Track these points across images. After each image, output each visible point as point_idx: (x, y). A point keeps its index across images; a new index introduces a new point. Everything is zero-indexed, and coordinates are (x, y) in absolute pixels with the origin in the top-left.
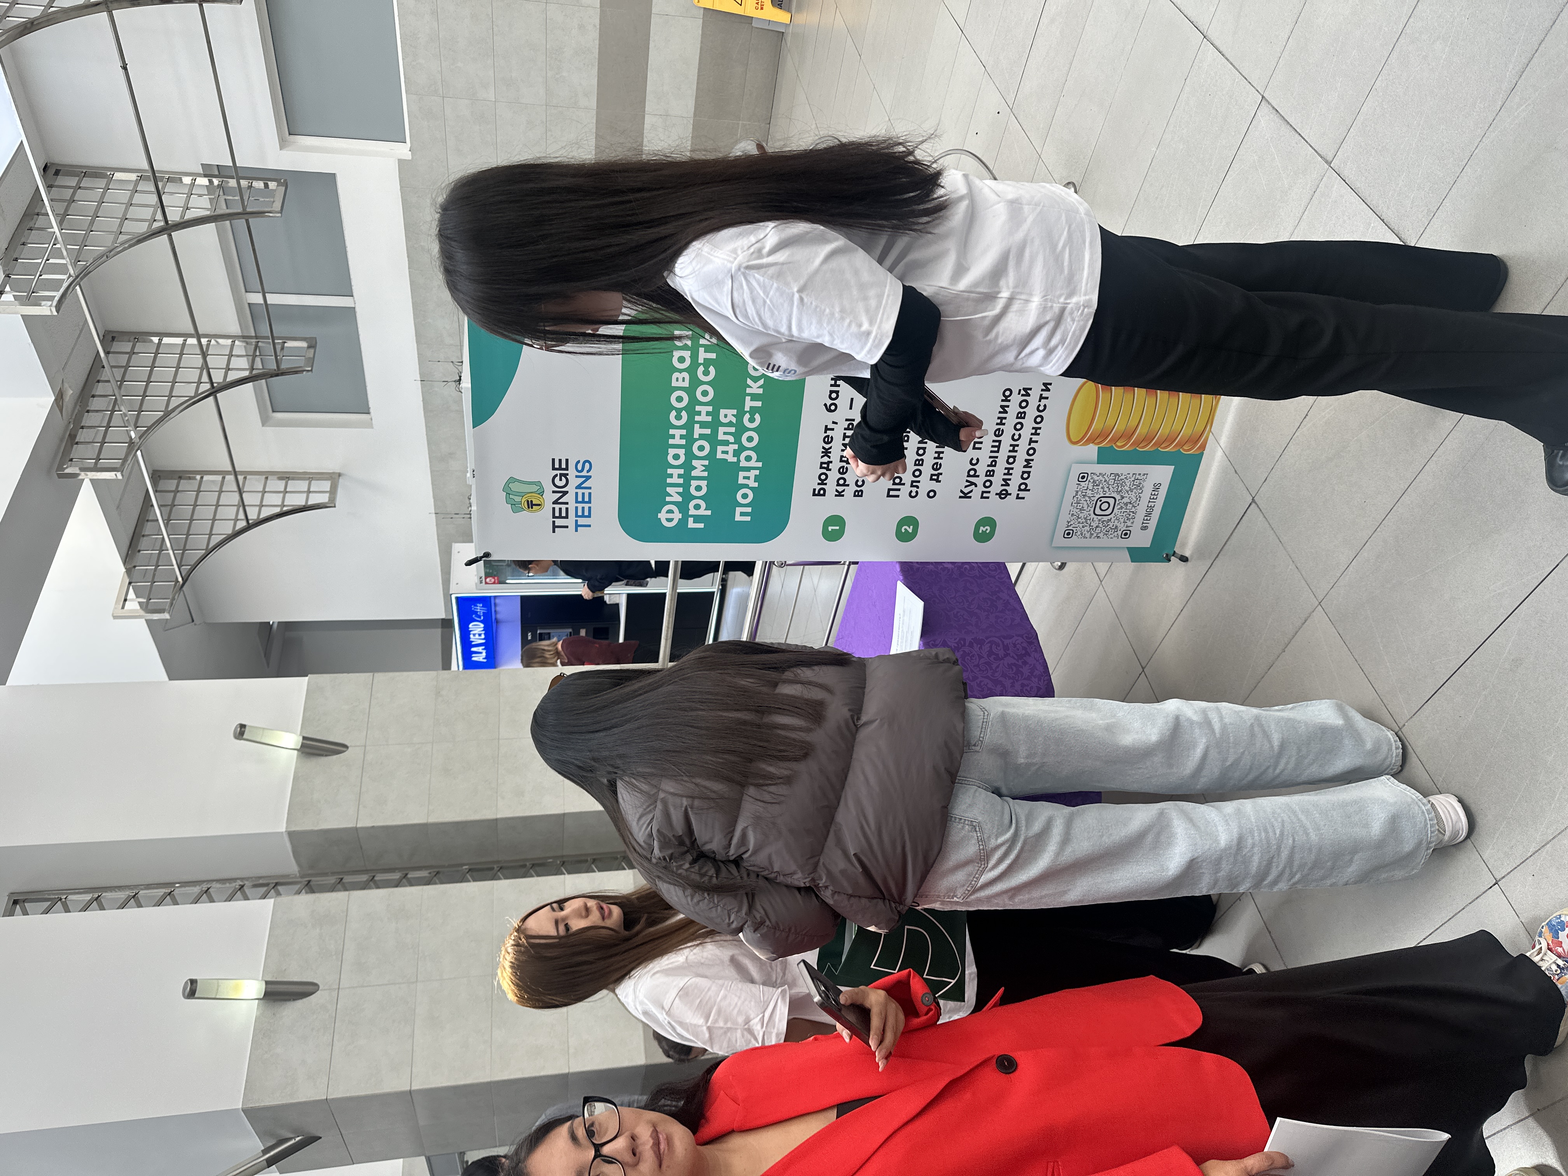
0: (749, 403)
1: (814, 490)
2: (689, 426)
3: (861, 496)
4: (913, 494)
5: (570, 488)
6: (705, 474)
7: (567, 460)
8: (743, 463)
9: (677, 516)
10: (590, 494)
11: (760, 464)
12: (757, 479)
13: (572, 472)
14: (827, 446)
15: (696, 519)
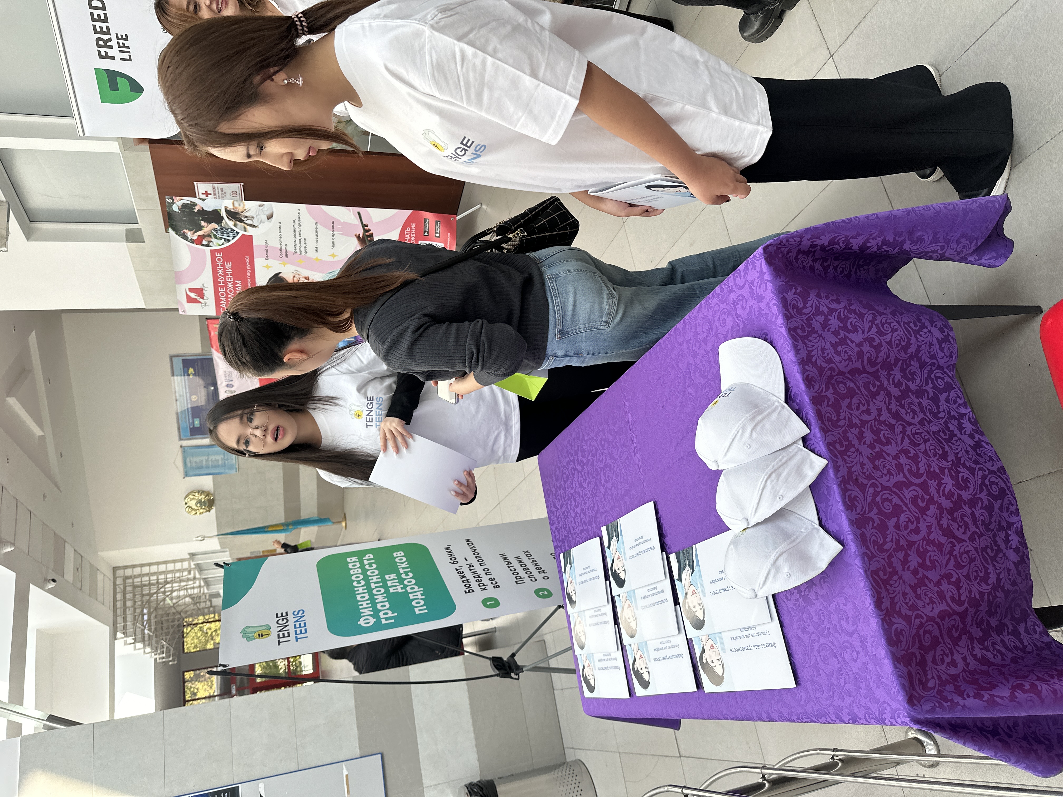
0: (402, 571)
1: (465, 592)
2: (368, 585)
3: (499, 587)
4: (533, 579)
5: (291, 623)
6: (386, 599)
7: (287, 613)
8: (409, 591)
9: (372, 621)
10: (305, 624)
11: (422, 589)
12: (422, 595)
13: (290, 617)
14: (462, 575)
15: (387, 619)
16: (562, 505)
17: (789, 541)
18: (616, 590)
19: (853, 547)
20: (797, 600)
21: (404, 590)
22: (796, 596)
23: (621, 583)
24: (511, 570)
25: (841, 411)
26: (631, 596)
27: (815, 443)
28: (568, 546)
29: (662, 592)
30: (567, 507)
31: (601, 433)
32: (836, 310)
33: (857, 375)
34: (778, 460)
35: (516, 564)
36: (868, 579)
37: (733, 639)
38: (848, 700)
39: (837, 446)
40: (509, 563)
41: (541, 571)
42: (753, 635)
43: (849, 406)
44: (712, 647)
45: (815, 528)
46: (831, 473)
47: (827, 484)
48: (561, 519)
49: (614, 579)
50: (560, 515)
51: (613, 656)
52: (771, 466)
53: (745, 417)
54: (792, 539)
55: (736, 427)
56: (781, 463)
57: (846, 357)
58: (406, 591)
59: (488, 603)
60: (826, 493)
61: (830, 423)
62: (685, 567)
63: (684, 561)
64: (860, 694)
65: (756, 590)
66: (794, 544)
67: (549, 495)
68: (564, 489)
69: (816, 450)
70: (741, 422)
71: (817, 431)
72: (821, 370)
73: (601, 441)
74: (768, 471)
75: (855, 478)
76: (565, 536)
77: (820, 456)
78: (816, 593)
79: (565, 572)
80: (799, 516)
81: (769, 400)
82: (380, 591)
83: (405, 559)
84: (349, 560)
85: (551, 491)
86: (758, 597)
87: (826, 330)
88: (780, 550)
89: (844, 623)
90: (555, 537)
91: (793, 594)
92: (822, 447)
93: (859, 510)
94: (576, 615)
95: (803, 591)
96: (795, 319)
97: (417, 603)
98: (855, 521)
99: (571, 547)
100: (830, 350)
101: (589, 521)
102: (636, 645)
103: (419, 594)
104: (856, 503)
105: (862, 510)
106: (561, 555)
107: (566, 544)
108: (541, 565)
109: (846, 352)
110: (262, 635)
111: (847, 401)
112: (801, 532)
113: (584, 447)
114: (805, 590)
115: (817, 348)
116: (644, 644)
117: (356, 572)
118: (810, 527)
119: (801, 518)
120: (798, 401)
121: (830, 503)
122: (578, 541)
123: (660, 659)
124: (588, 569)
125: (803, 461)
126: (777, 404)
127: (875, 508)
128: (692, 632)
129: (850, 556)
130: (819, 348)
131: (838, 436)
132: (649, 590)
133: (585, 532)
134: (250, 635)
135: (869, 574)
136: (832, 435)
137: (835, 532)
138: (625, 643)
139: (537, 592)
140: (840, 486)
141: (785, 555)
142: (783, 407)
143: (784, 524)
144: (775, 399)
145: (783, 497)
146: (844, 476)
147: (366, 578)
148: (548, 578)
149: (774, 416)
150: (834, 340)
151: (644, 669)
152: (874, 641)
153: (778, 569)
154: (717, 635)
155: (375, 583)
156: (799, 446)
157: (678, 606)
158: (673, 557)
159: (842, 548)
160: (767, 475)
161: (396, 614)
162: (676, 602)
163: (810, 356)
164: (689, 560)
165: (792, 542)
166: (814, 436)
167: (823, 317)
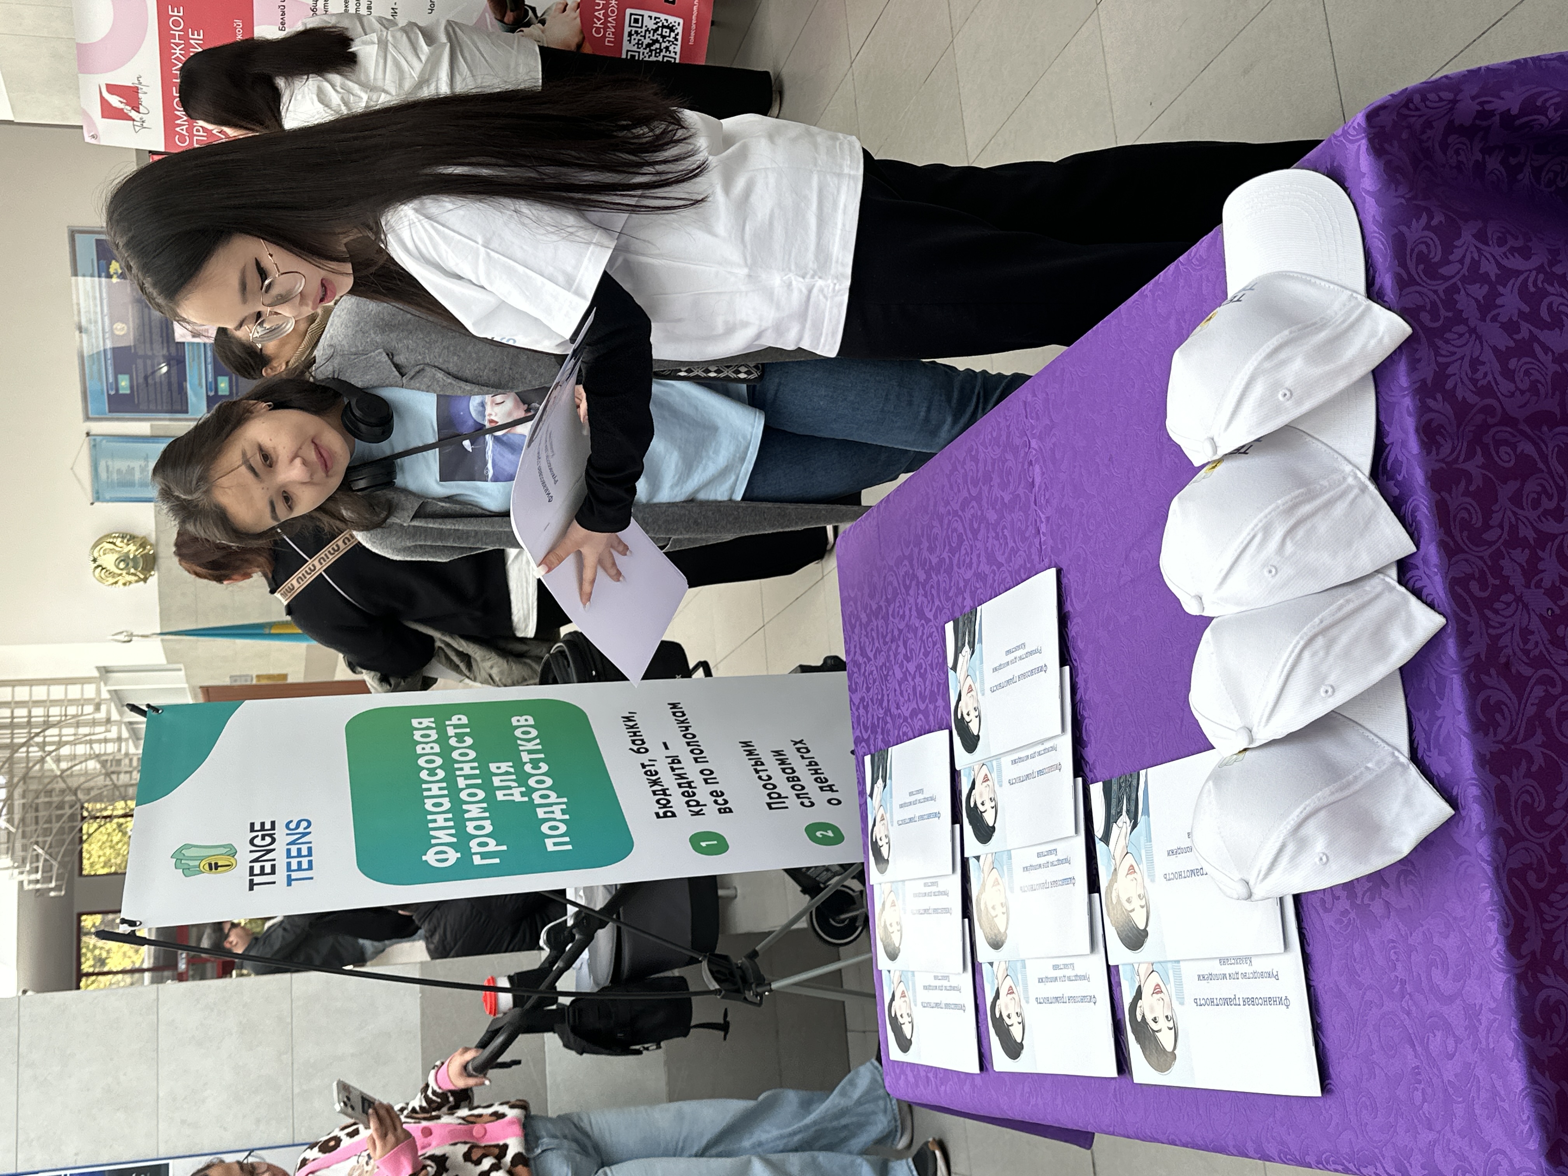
0: (525, 757)
1: (657, 815)
2: (450, 779)
3: (731, 811)
4: (807, 802)
5: (280, 846)
6: (487, 814)
7: (273, 823)
8: (538, 801)
9: (453, 856)
10: (310, 849)
11: (565, 800)
12: (563, 812)
13: (280, 833)
14: (654, 778)
15: (484, 856)
16: (879, 651)
17: (1336, 785)
18: (972, 846)
19: (1476, 814)
20: (1345, 913)
21: (526, 799)
22: (1343, 904)
23: (985, 833)
24: (760, 778)
25: (1495, 508)
26: (1000, 862)
27: (1424, 576)
28: (883, 740)
29: (1067, 861)
30: (888, 656)
31: (974, 503)
32: (1518, 273)
33: (1545, 429)
34: (1335, 606)
35: (772, 767)
36: (1501, 887)
37: (1201, 977)
38: (1425, 1137)
39: (1474, 586)
40: (758, 762)
41: (825, 785)
42: (1245, 976)
43: (1516, 499)
44: (1157, 990)
45: (1398, 763)
46: (1451, 646)
47: (1439, 670)
48: (874, 682)
49: (971, 823)
50: (872, 672)
51: (954, 982)
52: (1317, 620)
53: (1273, 506)
54: (1344, 781)
55: (1252, 525)
56: (1340, 614)
57: (1525, 386)
58: (531, 800)
59: (703, 844)
60: (1434, 690)
61: (1465, 534)
62: (1119, 814)
63: (1120, 801)
64: (1451, 1126)
65: (1251, 883)
66: (1346, 793)
67: (853, 627)
68: (886, 618)
69: (1425, 592)
70: (1262, 515)
71: (1432, 551)
72: (1462, 410)
73: (971, 521)
74: (1308, 630)
75: (1503, 660)
76: (878, 718)
77: (1431, 606)
78: (1387, 905)
79: (871, 795)
80: (1368, 734)
81: (1335, 470)
82: (475, 795)
83: (534, 733)
84: (415, 722)
85: (858, 618)
86: (1255, 897)
87: (1488, 319)
88: (1310, 803)
89: (1437, 975)
90: (859, 717)
91: (1338, 898)
92: (1437, 587)
93: (1502, 732)
94: (887, 888)
95: (1360, 895)
96: (1418, 288)
97: (552, 828)
98: (1488, 756)
99: (888, 745)
100: (1491, 364)
101: (932, 692)
102: (1003, 964)
103: (557, 809)
104: (1498, 716)
105: (1510, 733)
106: (868, 759)
107: (880, 737)
108: (827, 772)
109: (1527, 373)
110: (217, 866)
111: (1513, 486)
112: (1367, 768)
113: (935, 530)
114: (1364, 895)
115: (1462, 358)
116: (1019, 965)
117: (428, 750)
118: (1390, 759)
119: (1372, 737)
120: (1400, 478)
121: (1439, 714)
122: (905, 734)
123: (1047, 1001)
124: (918, 796)
125: (1390, 615)
126: (1350, 480)
127: (1539, 731)
128: (1119, 954)
129: (1467, 834)
130: (1467, 360)
131: (1480, 563)
132: (1039, 855)
133: (920, 716)
134: (192, 863)
135: (1504, 876)
136: (1467, 561)
137: (1442, 775)
138: (980, 958)
139: (811, 830)
140: (1466, 677)
141: (1322, 814)
142: (1364, 489)
143: (1330, 748)
144: (1348, 468)
145: (1334, 691)
146: (1478, 655)
147: (449, 765)
148: (839, 802)
149: (1340, 508)
150: (1503, 341)
151: (1013, 1016)
152: (1495, 1020)
153: (1302, 844)
154: (1169, 965)
155: (467, 777)
156: (1388, 579)
157: (1097, 895)
158: (1097, 790)
159: (1453, 812)
160: (1306, 638)
161: (504, 848)
162: (1093, 885)
163: (1441, 375)
164: (1129, 800)
165: (1342, 789)
166: (1425, 561)
167: (1486, 288)
